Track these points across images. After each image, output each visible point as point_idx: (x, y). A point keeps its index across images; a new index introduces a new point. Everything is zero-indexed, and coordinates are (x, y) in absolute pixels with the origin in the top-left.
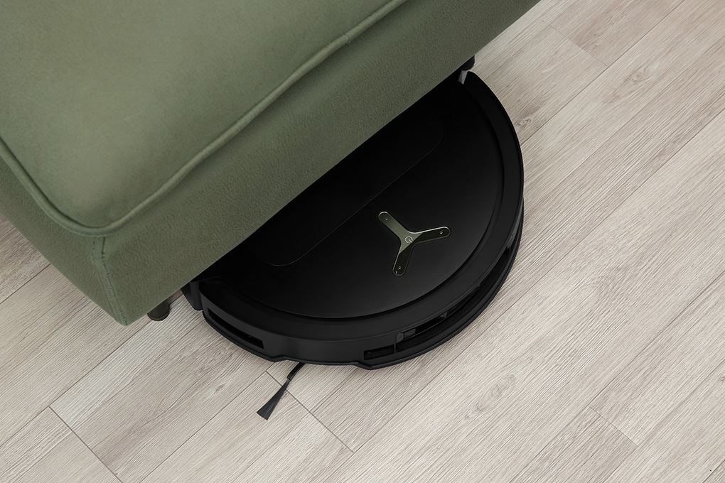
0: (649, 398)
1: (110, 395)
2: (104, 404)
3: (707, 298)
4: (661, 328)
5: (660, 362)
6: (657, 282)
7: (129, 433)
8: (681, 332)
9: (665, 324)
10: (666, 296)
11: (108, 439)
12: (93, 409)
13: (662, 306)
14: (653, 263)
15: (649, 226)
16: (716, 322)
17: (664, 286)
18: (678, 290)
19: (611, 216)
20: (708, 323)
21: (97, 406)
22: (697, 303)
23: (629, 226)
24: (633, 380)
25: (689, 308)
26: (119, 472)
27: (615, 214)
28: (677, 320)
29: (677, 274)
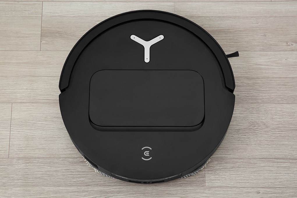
0: (226, 175)
1: (63, 15)
2: (59, 16)
3: (284, 162)
4: (257, 157)
5: (243, 167)
6: (273, 141)
7: (57, 32)
8: (262, 165)
9: (260, 157)
10: (271, 148)
11: (49, 28)
12: (54, 15)
13: (266, 150)
14: (279, 133)
15: (292, 120)
16: (278, 173)
17: (274, 144)
18: (277, 150)
19: (283, 104)
20: (275, 170)
21: (56, 15)
22: (279, 161)
23: (285, 114)
24: (228, 165)
25: (274, 160)
26: (43, 42)
27: (285, 105)
28: (265, 159)
29: (283, 145)
